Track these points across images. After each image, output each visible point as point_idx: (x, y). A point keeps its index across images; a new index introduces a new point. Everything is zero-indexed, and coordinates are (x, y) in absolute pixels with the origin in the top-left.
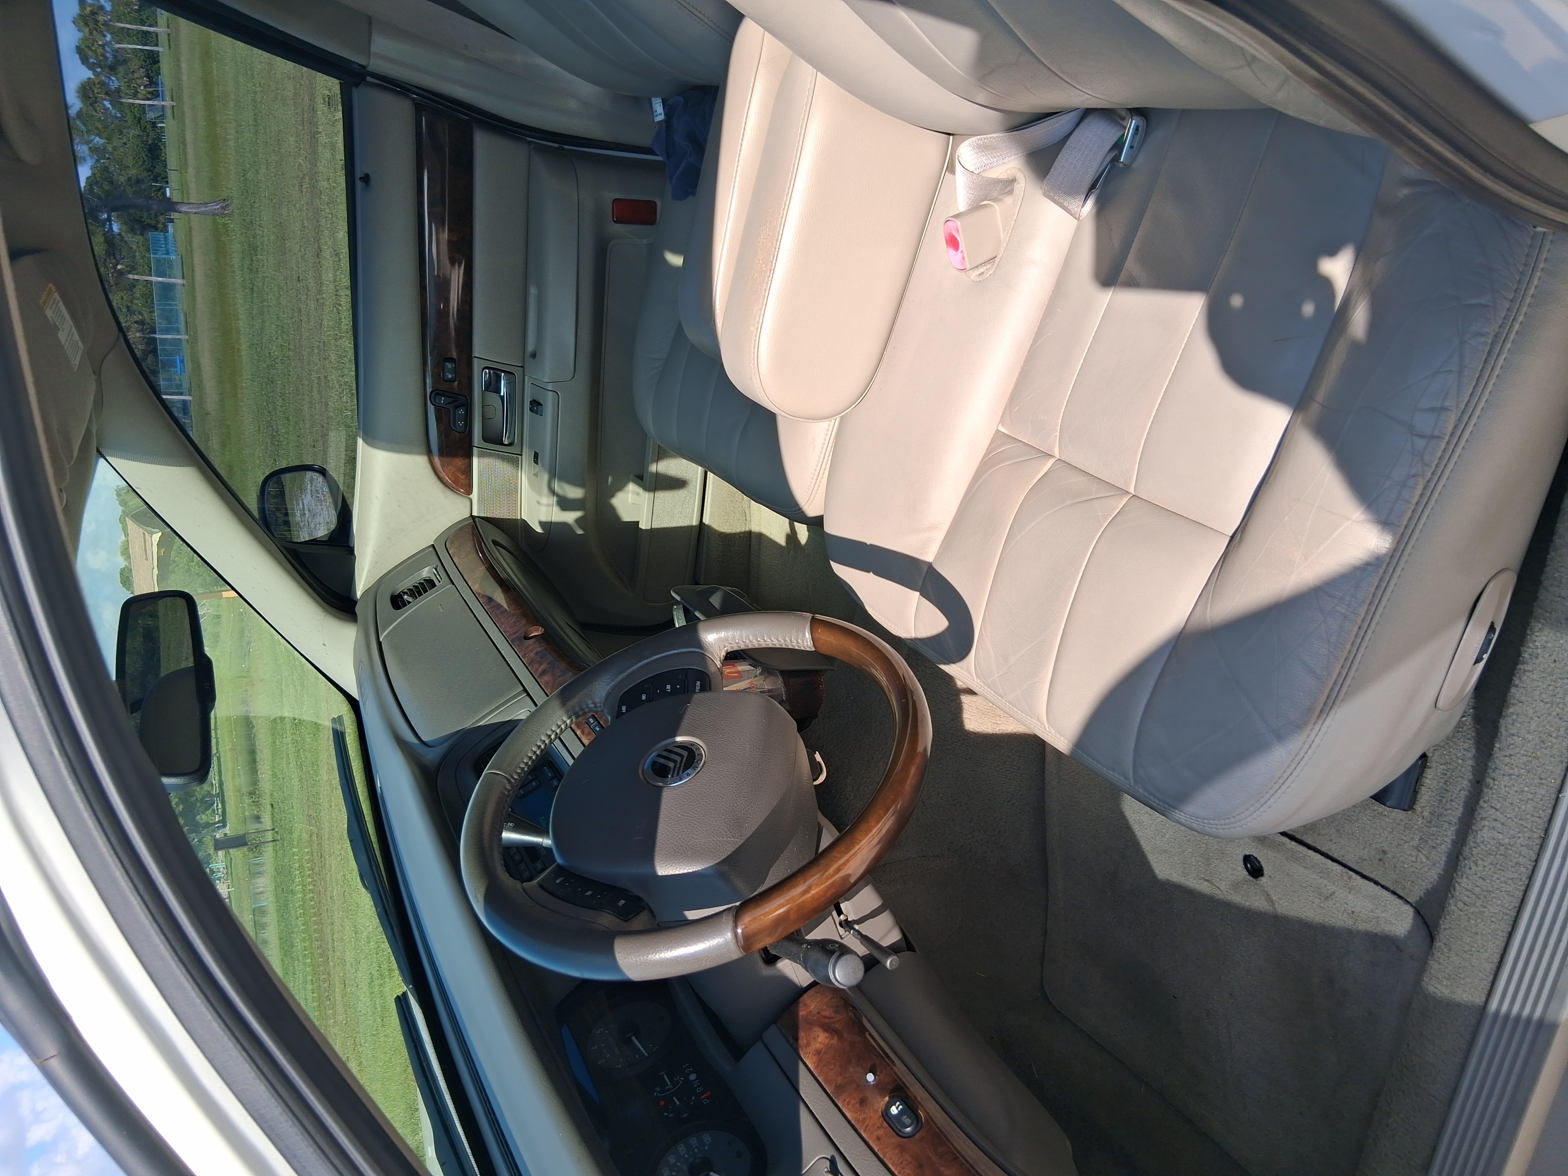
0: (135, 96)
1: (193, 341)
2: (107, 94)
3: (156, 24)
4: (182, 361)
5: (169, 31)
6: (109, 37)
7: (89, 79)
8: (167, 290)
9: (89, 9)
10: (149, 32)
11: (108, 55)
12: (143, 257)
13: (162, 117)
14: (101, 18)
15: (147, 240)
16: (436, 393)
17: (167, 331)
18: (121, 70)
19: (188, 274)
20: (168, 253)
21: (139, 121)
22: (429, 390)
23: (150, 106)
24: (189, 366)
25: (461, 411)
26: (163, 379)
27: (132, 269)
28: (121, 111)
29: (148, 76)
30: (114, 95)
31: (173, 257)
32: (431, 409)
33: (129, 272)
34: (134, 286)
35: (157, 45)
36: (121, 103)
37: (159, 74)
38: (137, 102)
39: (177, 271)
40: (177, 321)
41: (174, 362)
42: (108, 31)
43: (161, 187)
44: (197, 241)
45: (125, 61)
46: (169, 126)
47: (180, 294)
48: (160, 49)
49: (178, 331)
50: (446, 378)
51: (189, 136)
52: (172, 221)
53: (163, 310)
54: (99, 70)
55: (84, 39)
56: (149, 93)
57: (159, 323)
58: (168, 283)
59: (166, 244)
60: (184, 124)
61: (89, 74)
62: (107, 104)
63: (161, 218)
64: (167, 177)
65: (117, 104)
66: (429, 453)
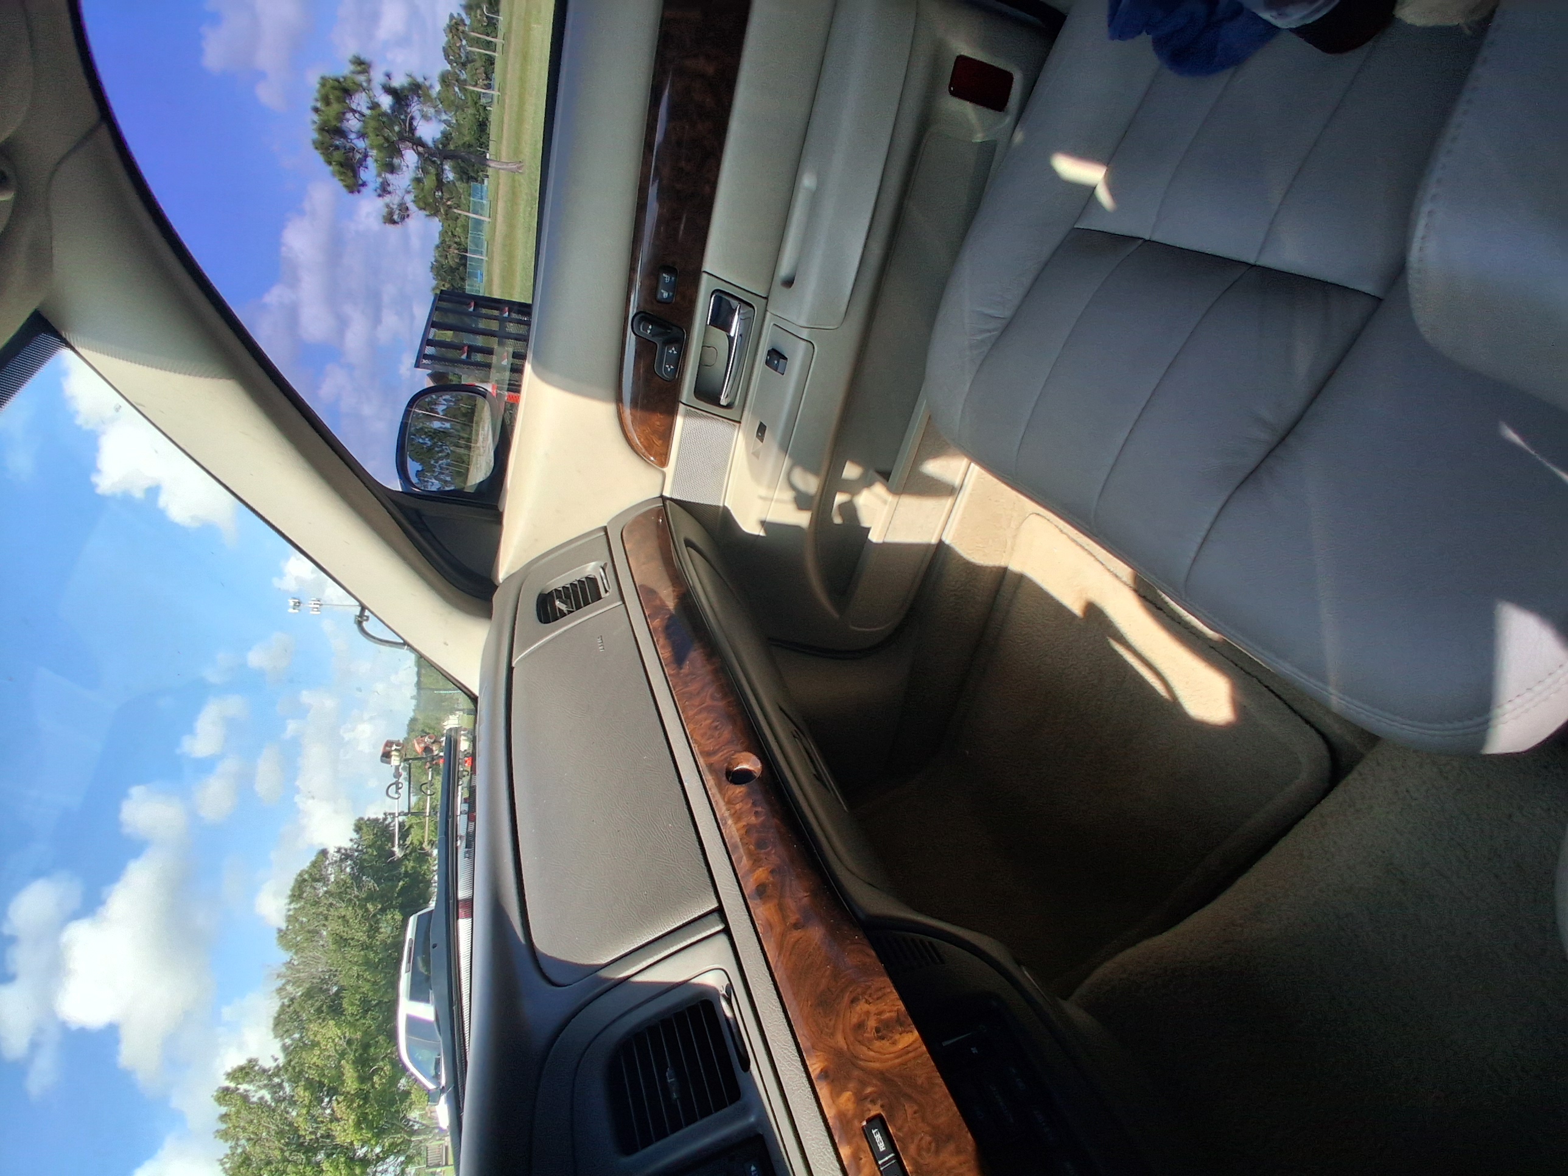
0: (476, 85)
1: (490, 263)
2: (457, 81)
3: (496, 37)
4: (482, 275)
5: (503, 42)
6: (464, 42)
7: (448, 70)
8: (478, 223)
9: (454, 21)
10: (492, 42)
11: (462, 55)
12: (465, 199)
13: (490, 104)
14: (461, 28)
15: (470, 187)
16: (643, 316)
17: (475, 252)
18: (469, 66)
19: (493, 216)
20: (482, 199)
21: (476, 103)
22: (632, 311)
23: (484, 93)
24: (485, 279)
25: (673, 350)
26: (468, 285)
27: (458, 206)
28: (465, 95)
29: (485, 73)
30: (462, 84)
31: (485, 202)
32: (631, 339)
33: (455, 208)
34: (458, 218)
35: (495, 51)
36: (466, 90)
37: (493, 72)
38: (476, 89)
39: (487, 211)
40: (482, 247)
41: (477, 273)
42: (464, 38)
43: (484, 152)
44: (501, 192)
45: (473, 61)
46: (493, 109)
47: (486, 228)
48: (496, 54)
49: (481, 253)
50: (659, 297)
51: (506, 119)
52: (487, 176)
53: (474, 237)
54: (455, 64)
55: (449, 42)
56: (485, 85)
57: (470, 246)
58: (480, 220)
59: (482, 192)
60: (504, 108)
61: (449, 67)
62: (457, 89)
63: (481, 174)
64: (488, 146)
65: (463, 90)
66: (619, 400)
